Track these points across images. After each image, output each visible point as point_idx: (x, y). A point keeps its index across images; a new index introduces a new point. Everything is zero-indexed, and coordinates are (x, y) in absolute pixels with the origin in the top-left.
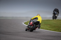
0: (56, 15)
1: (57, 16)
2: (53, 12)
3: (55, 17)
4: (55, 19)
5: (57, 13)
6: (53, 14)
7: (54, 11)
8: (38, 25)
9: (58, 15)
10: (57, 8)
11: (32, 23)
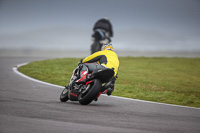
2: (92, 32)
5: (107, 34)
6: (93, 36)
8: (107, 82)
9: (110, 41)
10: (107, 18)
11: (87, 75)
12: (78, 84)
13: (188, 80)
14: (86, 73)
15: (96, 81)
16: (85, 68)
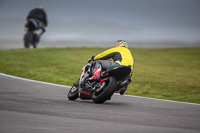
0: (38, 32)
1: (41, 34)
3: (32, 39)
4: (31, 47)
5: (41, 24)
6: (26, 26)
7: (29, 18)
9: (43, 30)
12: (91, 81)
13: (143, 71)
14: (99, 70)
15: (111, 79)
16: (98, 65)
